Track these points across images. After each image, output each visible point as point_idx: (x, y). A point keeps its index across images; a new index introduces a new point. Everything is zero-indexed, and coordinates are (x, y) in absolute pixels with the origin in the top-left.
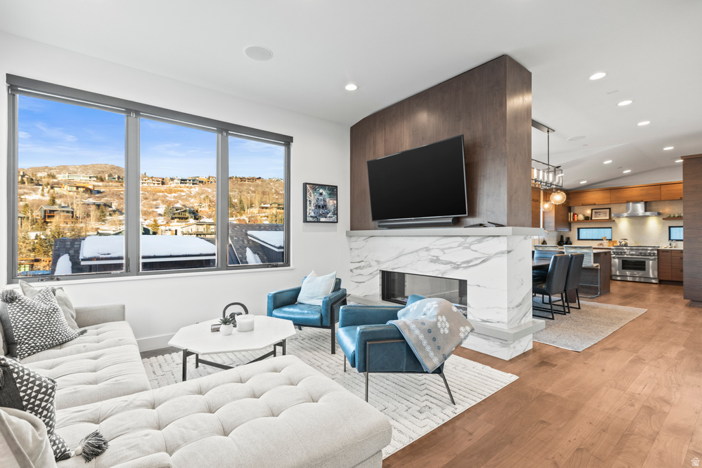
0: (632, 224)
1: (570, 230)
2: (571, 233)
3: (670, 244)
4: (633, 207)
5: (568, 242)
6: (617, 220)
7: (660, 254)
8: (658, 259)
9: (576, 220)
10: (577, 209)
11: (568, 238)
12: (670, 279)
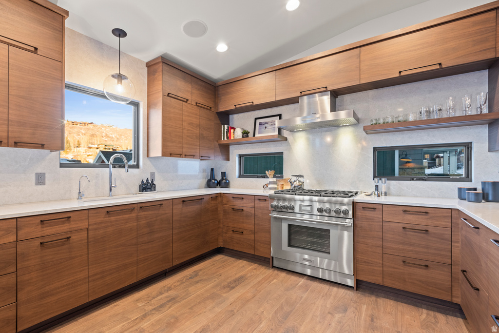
0: (311, 144)
1: (228, 159)
2: (228, 163)
3: (377, 186)
4: (309, 104)
5: (224, 182)
6: (290, 138)
7: (359, 213)
8: (355, 225)
9: (232, 138)
10: (235, 119)
11: (224, 174)
12: (378, 280)
